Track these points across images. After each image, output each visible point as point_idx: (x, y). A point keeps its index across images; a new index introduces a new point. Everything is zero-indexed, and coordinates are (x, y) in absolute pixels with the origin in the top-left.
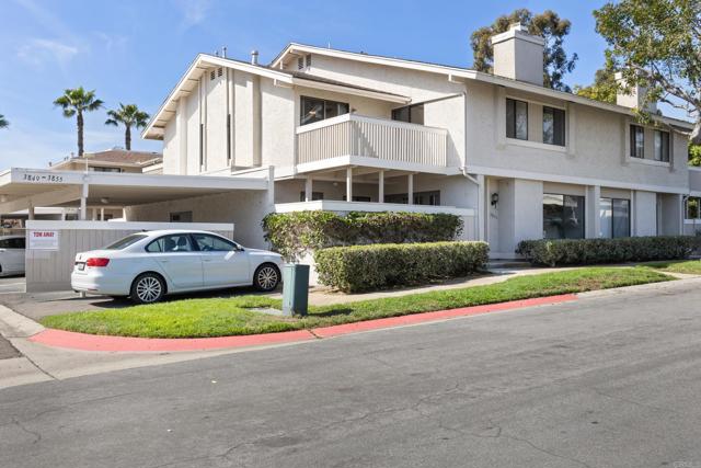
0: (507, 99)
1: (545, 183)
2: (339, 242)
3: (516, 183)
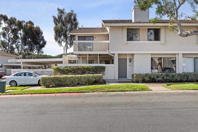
0: (127, 29)
1: (151, 54)
2: (63, 74)
3: (135, 55)
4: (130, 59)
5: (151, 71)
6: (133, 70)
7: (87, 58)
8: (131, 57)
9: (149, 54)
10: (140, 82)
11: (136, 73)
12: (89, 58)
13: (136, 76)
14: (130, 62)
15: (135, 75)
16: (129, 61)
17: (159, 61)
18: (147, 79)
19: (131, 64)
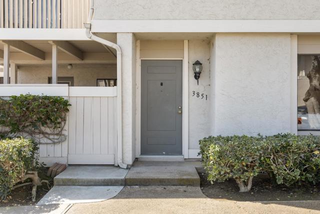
4: (198, 63)
5: (299, 122)
6: (208, 114)
7: (50, 66)
8: (198, 56)
9: (292, 34)
10: (243, 189)
11: (224, 135)
12: (59, 66)
13: (221, 155)
14: (197, 76)
15: (214, 149)
16: (192, 75)
17: (311, 81)
18: (283, 170)
19: (200, 89)
